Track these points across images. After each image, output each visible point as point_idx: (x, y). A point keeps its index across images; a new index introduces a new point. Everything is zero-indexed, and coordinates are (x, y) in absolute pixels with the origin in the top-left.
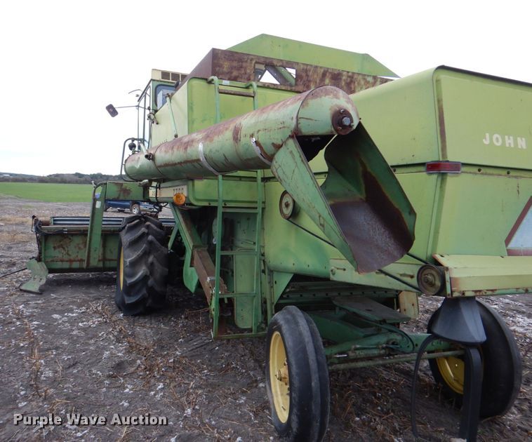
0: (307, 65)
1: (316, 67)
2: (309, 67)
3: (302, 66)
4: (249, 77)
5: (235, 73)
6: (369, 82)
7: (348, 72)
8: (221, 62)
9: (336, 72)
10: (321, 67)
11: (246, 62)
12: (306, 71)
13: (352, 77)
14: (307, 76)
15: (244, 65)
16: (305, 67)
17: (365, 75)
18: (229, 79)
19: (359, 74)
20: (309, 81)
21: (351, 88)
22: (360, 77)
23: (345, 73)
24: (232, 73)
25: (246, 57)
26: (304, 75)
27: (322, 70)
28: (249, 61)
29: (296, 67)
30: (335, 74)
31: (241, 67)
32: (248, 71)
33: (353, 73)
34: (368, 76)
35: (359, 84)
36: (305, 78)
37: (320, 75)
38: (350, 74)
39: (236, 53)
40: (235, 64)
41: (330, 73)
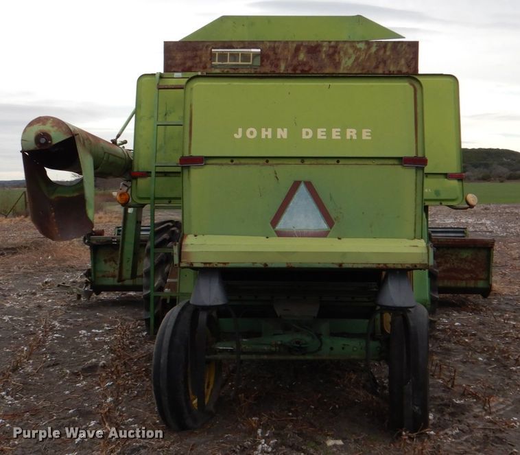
0: (275, 42)
1: (287, 42)
2: (277, 44)
3: (268, 44)
4: (205, 65)
5: (189, 64)
6: (361, 48)
7: (330, 42)
8: (174, 55)
9: (313, 45)
10: (293, 42)
11: (201, 50)
12: (274, 49)
13: (335, 47)
14: (276, 54)
15: (199, 53)
16: (272, 45)
17: (354, 42)
18: (183, 71)
19: (345, 42)
20: (279, 59)
21: (335, 60)
22: (347, 45)
23: (325, 44)
24: (185, 64)
25: (201, 45)
26: (271, 53)
27: (295, 45)
28: (204, 48)
29: (261, 46)
30: (312, 47)
31: (196, 56)
32: (204, 59)
33: (337, 42)
34: (358, 42)
35: (345, 53)
36: (272, 57)
37: (292, 50)
38: (333, 44)
39: (190, 42)
40: (189, 54)
41: (305, 46)
